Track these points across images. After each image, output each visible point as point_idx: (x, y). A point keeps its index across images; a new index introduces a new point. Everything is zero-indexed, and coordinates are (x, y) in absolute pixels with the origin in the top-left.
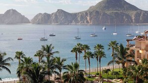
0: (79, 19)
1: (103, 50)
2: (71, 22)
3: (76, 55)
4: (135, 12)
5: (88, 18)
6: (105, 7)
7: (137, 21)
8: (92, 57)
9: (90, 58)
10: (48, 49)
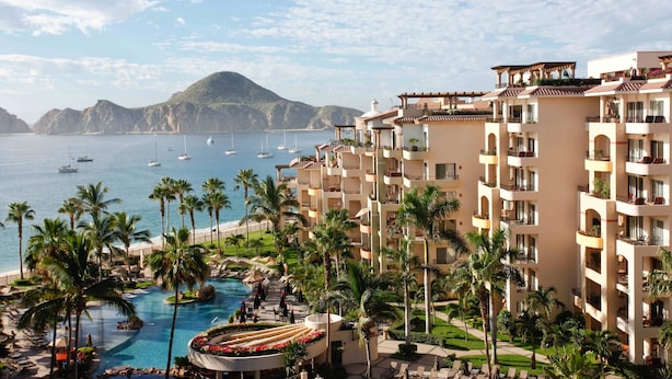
0: (149, 122)
1: (224, 193)
2: (131, 128)
3: (163, 206)
4: (272, 105)
5: (170, 120)
6: (207, 94)
7: (278, 124)
8: (200, 209)
9: (195, 211)
10: (93, 195)
